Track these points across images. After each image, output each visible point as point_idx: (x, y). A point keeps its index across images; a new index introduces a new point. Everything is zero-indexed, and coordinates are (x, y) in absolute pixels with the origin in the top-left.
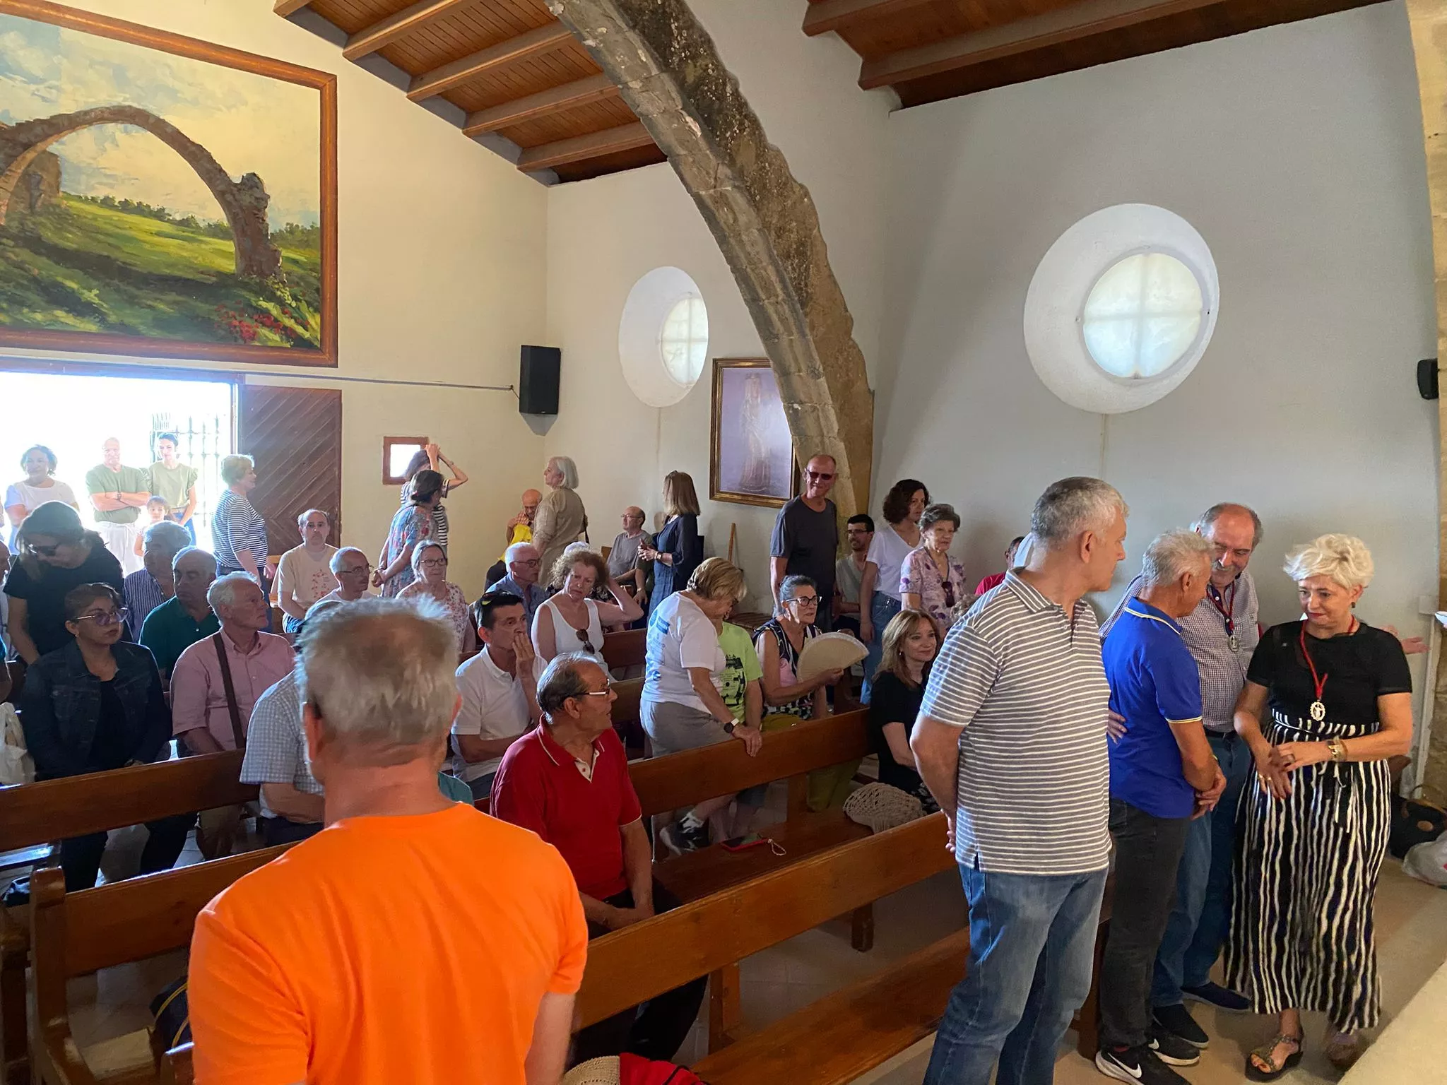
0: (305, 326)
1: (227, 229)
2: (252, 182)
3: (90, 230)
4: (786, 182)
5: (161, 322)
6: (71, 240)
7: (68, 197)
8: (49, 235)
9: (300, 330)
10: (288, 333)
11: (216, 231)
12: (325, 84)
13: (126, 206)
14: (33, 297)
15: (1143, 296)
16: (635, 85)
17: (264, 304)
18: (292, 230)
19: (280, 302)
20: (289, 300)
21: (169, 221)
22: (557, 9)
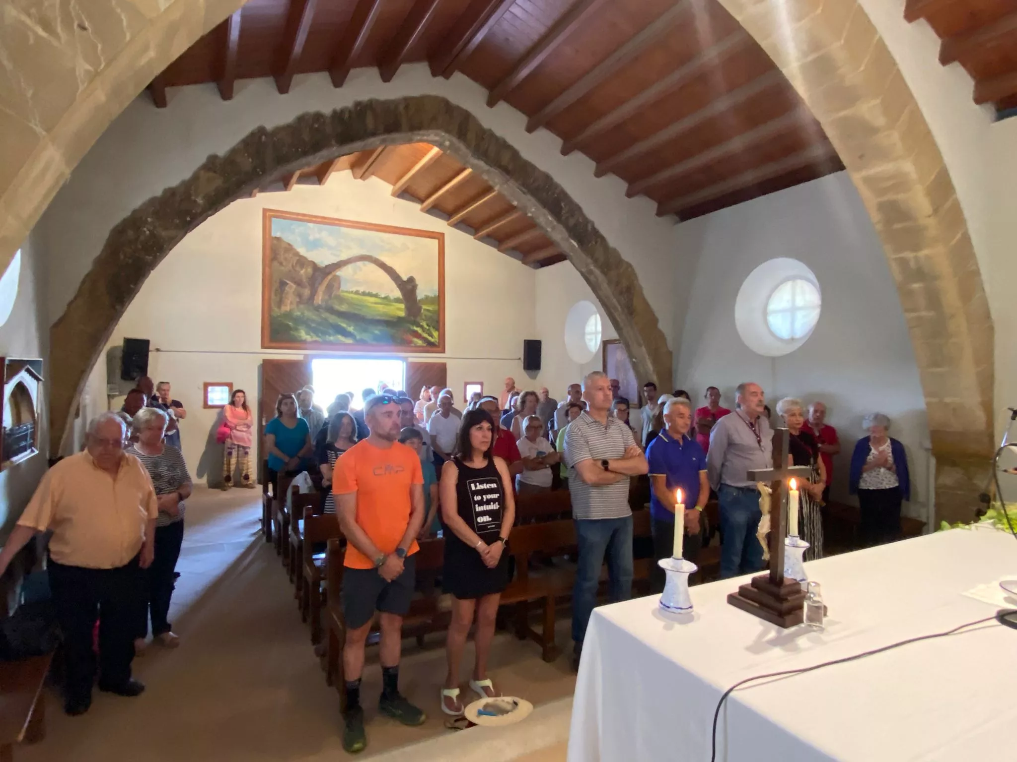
0: (432, 336)
1: (401, 299)
2: (411, 280)
3: (350, 303)
4: (620, 261)
5: (376, 338)
6: (343, 308)
7: (343, 291)
8: (337, 307)
9: (430, 338)
10: (425, 340)
11: (397, 300)
12: (440, 237)
13: (364, 294)
14: (331, 331)
15: (793, 301)
16: (549, 229)
17: (415, 328)
18: (427, 297)
19: (422, 327)
20: (425, 326)
21: (379, 298)
22: (515, 203)
